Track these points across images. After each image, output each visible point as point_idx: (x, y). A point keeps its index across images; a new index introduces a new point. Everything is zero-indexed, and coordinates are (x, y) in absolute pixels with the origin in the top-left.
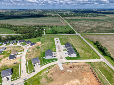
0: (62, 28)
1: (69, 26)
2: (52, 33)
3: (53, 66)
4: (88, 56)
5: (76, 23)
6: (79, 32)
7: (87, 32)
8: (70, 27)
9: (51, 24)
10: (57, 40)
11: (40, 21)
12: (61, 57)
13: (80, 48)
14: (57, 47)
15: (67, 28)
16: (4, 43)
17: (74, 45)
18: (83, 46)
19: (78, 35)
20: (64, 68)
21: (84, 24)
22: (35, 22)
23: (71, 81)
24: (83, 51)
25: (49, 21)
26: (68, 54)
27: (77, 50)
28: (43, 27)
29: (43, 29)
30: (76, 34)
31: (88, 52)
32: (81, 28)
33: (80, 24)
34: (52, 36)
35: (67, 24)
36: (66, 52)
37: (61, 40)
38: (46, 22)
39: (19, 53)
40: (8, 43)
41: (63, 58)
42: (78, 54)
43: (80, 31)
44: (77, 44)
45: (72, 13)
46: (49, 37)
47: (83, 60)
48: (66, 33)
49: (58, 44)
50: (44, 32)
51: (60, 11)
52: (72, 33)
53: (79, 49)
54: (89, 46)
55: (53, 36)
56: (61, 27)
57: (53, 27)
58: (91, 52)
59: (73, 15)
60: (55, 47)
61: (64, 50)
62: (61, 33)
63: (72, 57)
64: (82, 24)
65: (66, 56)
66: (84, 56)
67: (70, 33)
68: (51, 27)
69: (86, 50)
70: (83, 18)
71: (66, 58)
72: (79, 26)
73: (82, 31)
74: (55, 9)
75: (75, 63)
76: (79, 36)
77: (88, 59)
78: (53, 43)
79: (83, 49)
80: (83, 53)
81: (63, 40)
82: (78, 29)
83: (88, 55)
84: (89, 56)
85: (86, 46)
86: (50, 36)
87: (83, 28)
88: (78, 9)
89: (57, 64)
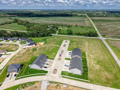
0: (82, 29)
1: (93, 27)
2: (66, 34)
3: (33, 83)
4: (103, 79)
5: (105, 24)
6: (104, 36)
7: (118, 37)
9: (71, 24)
10: (66, 43)
11: (61, 20)
12: (55, 71)
13: (94, 59)
14: (59, 52)
15: (90, 29)
16: (5, 39)
17: (86, 53)
18: (102, 58)
19: (100, 40)
21: (117, 26)
22: (55, 21)
24: (98, 67)
25: (71, 20)
26: (68, 68)
27: (88, 63)
28: (60, 26)
29: (57, 28)
30: (98, 38)
31: (107, 69)
32: (110, 30)
33: (111, 26)
34: (63, 37)
35: (91, 24)
36: (67, 63)
37: (72, 44)
38: (66, 21)
39: (8, 53)
40: (9, 39)
41: (57, 73)
42: (86, 70)
43: (107, 34)
44: (93, 52)
45: (104, 14)
46: (59, 38)
48: (85, 35)
49: (64, 48)
50: (57, 32)
51: (90, 12)
52: (93, 36)
53: (93, 62)
54: (113, 58)
55: (65, 38)
56: (82, 27)
57: (71, 26)
58: (114, 72)
59: (105, 15)
60: (56, 53)
61: (66, 59)
62: (78, 34)
63: (74, 73)
64: (114, 26)
65: (63, 70)
66: (96, 77)
67: (89, 36)
68: (69, 27)
69: (104, 66)
70: (118, 19)
71: (63, 73)
72: (108, 28)
73: (110, 35)
74: (85, 10)
76: (102, 41)
77: (102, 85)
78: (58, 46)
79: (99, 62)
80: (96, 70)
81: (74, 43)
82: (104, 32)
83: (104, 77)
84: (107, 79)
85: (107, 58)
87: (113, 31)
89: (41, 81)
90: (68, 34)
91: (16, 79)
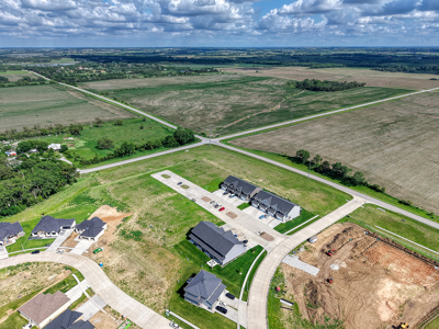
3: (279, 275)
4: (323, 203)
6: (203, 134)
8: (153, 120)
10: (174, 180)
12: (265, 236)
13: (273, 184)
15: (147, 124)
18: (275, 177)
20: (316, 266)
21: (188, 104)
23: (380, 293)
24: (295, 192)
26: (270, 218)
30: (203, 142)
31: (310, 190)
36: (256, 213)
37: (188, 175)
38: (15, 113)
41: (273, 236)
44: (249, 173)
47: (325, 218)
49: (195, 193)
50: (64, 160)
53: (278, 188)
55: (130, 168)
56: (118, 124)
58: (317, 188)
59: (103, 72)
60: (201, 208)
61: (241, 208)
62: (148, 148)
63: (292, 219)
64: (179, 103)
65: (272, 226)
66: (315, 206)
69: (297, 186)
73: (208, 130)
75: (320, 237)
77: (332, 209)
78: (170, 195)
79: (284, 185)
80: (299, 196)
81: (189, 171)
83: (320, 200)
84: (324, 200)
85: (279, 173)
86: (116, 172)
87: (199, 118)
88: (100, 49)
89: (281, 263)
90: (116, 157)
91: (246, 298)
